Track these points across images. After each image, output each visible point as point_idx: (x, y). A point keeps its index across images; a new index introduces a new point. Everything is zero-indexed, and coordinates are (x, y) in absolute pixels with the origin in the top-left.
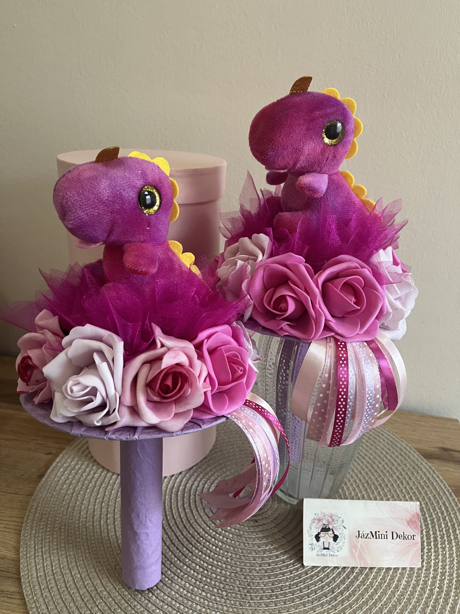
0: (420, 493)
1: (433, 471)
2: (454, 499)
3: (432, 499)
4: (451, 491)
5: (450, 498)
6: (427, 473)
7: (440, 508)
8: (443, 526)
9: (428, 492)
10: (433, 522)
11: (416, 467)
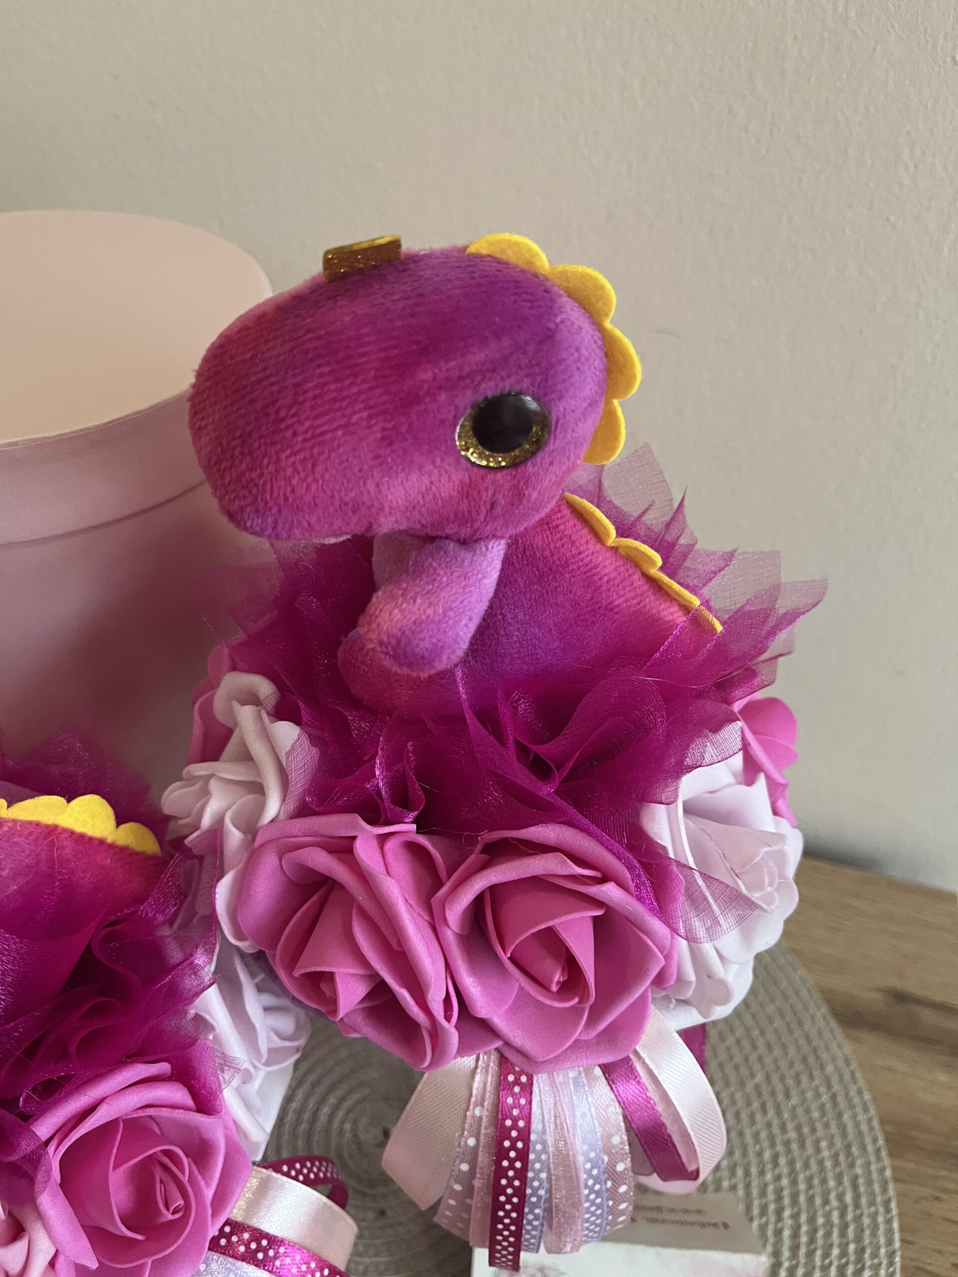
0: (802, 1146)
1: (853, 1073)
2: (882, 1170)
3: (828, 1164)
4: (881, 1142)
5: (873, 1167)
6: (835, 1080)
7: (841, 1197)
8: (836, 1252)
9: (824, 1144)
10: (812, 1240)
11: (811, 1059)
